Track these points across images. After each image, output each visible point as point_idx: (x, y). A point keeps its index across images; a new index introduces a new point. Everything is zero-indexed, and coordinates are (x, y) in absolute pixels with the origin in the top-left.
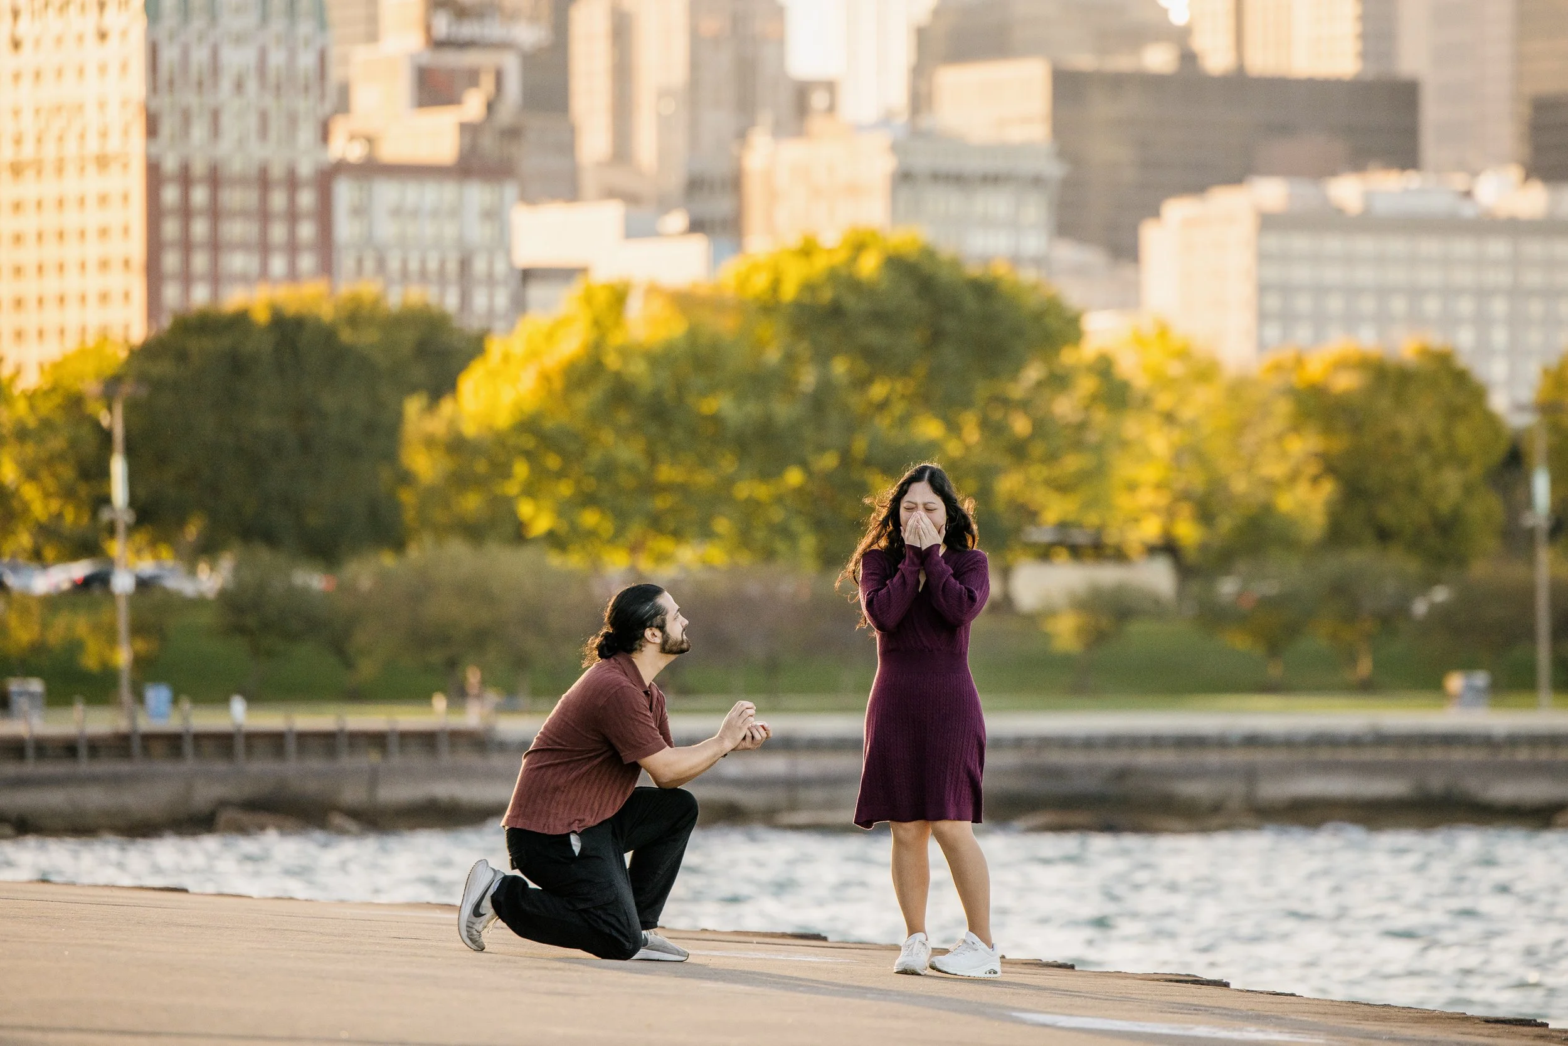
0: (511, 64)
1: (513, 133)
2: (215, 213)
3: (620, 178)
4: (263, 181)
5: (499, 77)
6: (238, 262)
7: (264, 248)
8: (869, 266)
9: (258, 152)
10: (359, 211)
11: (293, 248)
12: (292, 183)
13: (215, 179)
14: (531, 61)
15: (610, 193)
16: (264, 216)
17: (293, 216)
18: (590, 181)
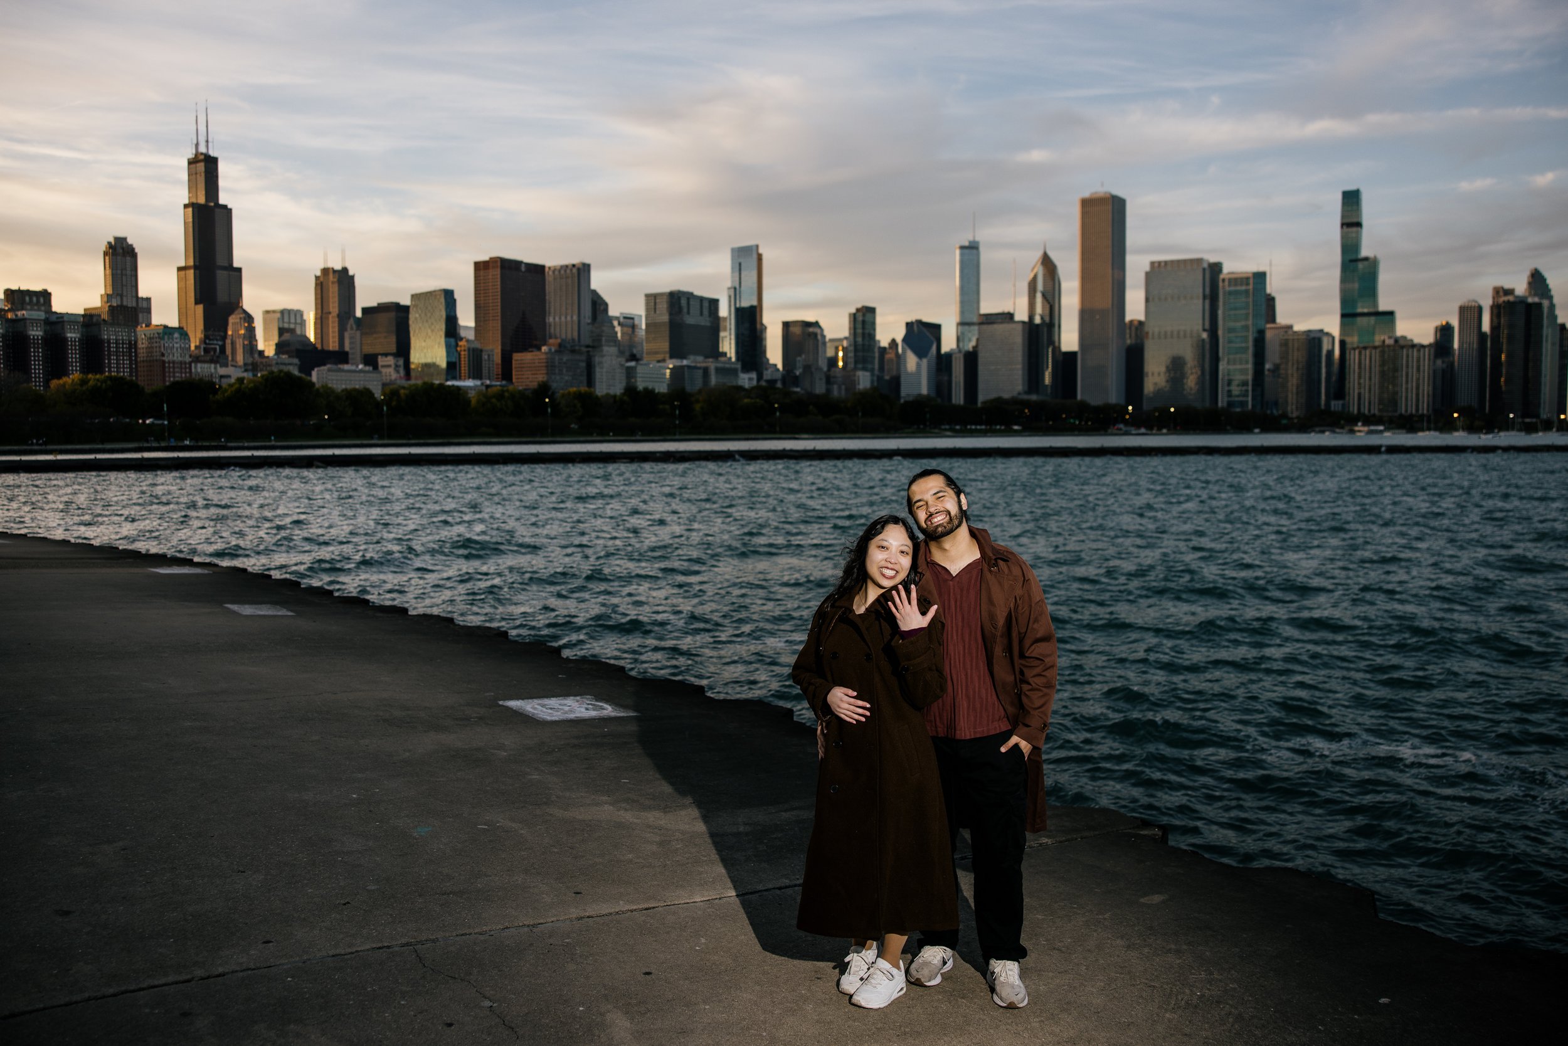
0: (218, 347)
1: (218, 357)
2: (174, 368)
3: (234, 363)
4: (181, 363)
5: (215, 350)
6: (177, 375)
7: (181, 373)
8: (282, 374)
9: (180, 359)
10: (196, 367)
11: (186, 373)
12: (185, 363)
13: (174, 362)
14: (220, 346)
15: (232, 366)
16: (181, 368)
17: (186, 368)
18: (230, 363)
